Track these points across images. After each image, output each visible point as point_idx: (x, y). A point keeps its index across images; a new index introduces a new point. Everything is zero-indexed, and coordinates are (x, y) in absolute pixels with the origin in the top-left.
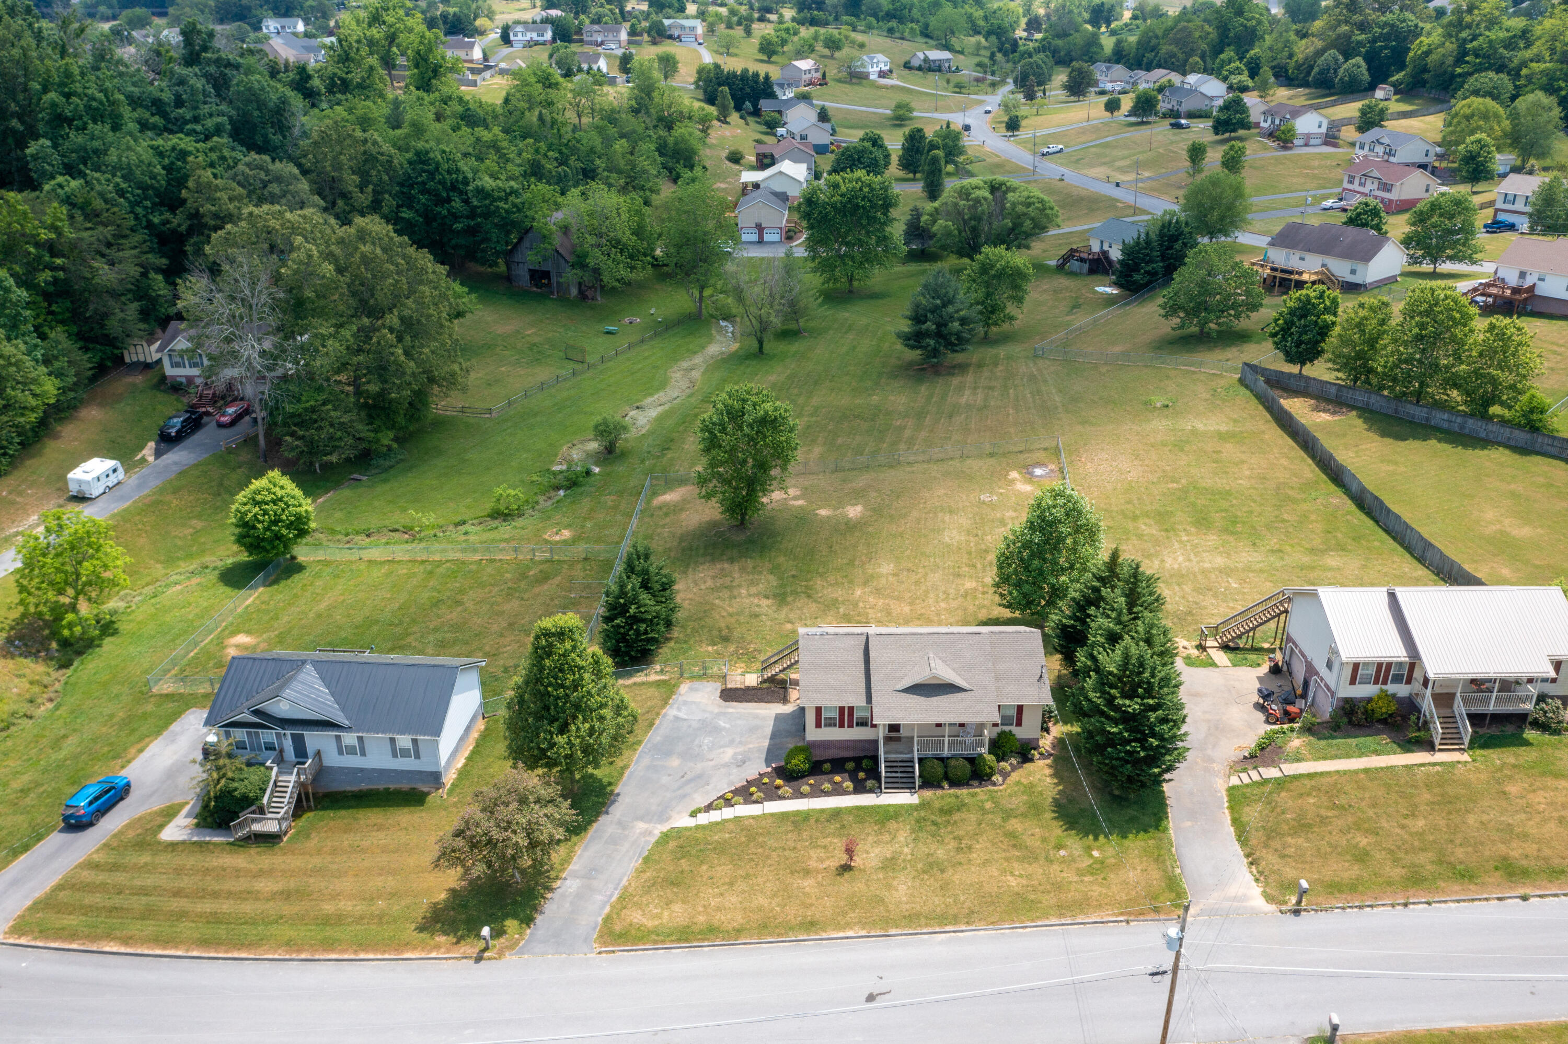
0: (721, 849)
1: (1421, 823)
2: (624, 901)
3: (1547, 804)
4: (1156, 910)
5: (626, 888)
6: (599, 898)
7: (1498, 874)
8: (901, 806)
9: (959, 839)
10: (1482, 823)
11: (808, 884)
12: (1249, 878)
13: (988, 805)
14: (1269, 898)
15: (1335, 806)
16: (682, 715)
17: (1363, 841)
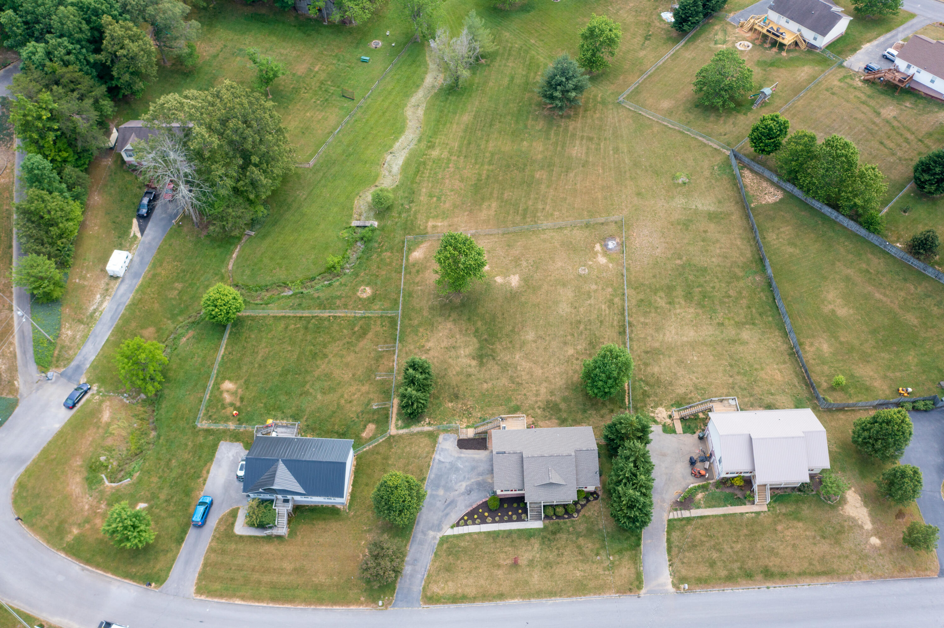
0: (465, 550)
1: (739, 546)
2: (429, 580)
3: (791, 536)
4: (630, 590)
5: (429, 571)
6: (419, 576)
7: (761, 575)
8: (536, 529)
9: (558, 549)
10: (763, 547)
11: (500, 572)
12: (667, 572)
13: (571, 529)
14: (674, 585)
15: (707, 536)
16: (442, 460)
17: (715, 555)
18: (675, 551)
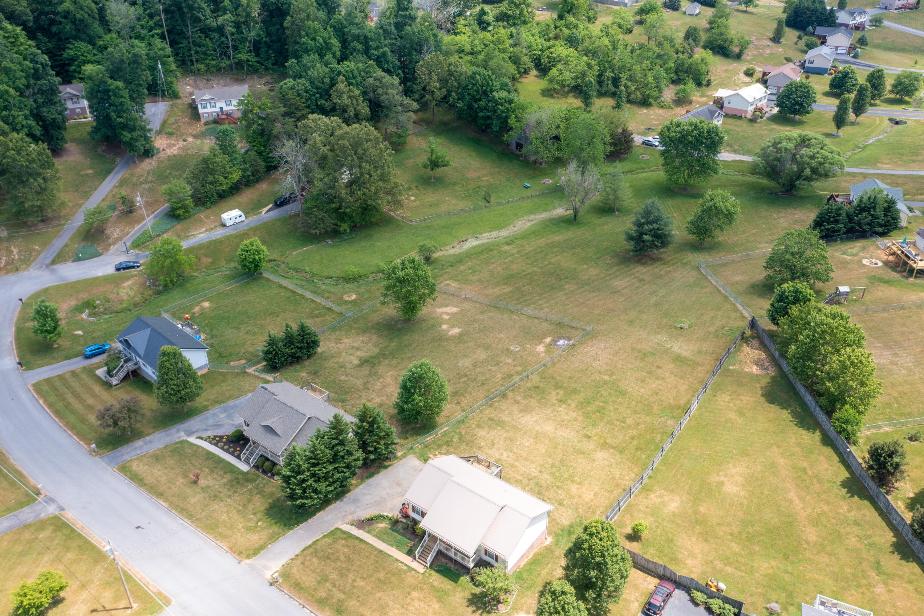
0: (182, 454)
2: (140, 458)
4: (240, 554)
5: (148, 453)
6: (139, 452)
8: (239, 470)
9: (235, 492)
10: (380, 599)
11: (181, 481)
12: (284, 562)
13: (261, 485)
14: (275, 574)
15: (347, 557)
17: (334, 576)
18: (311, 550)
